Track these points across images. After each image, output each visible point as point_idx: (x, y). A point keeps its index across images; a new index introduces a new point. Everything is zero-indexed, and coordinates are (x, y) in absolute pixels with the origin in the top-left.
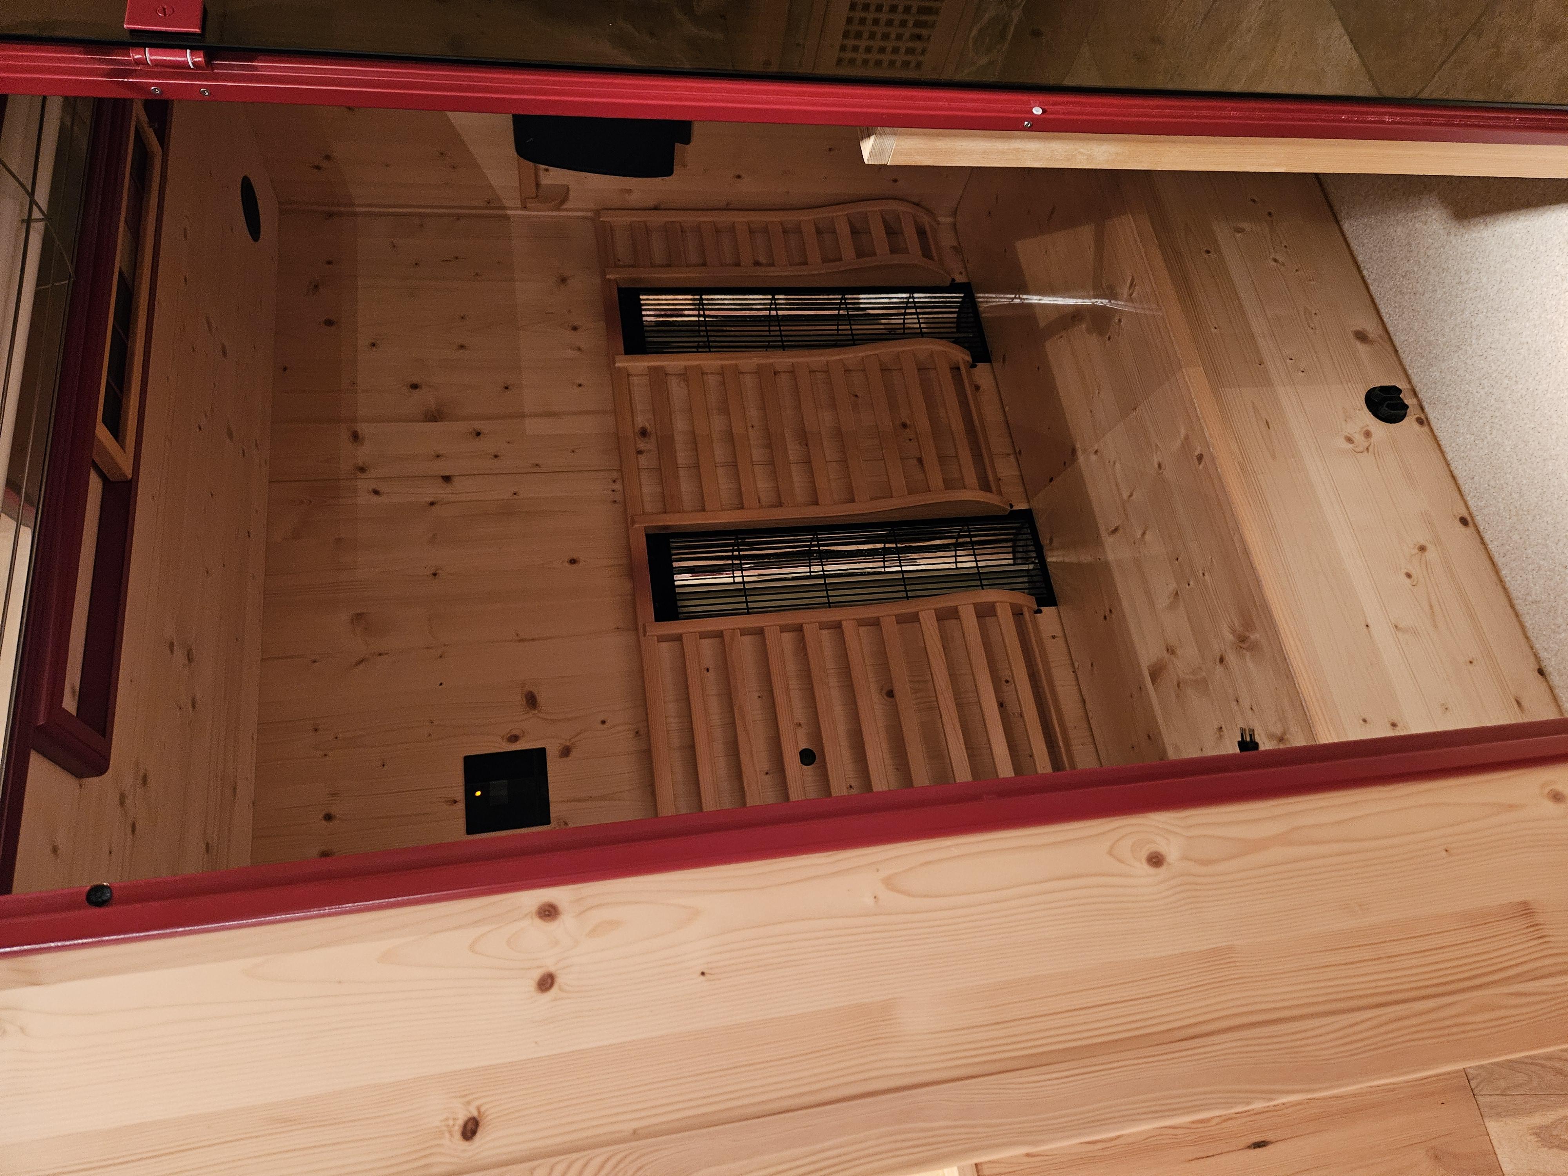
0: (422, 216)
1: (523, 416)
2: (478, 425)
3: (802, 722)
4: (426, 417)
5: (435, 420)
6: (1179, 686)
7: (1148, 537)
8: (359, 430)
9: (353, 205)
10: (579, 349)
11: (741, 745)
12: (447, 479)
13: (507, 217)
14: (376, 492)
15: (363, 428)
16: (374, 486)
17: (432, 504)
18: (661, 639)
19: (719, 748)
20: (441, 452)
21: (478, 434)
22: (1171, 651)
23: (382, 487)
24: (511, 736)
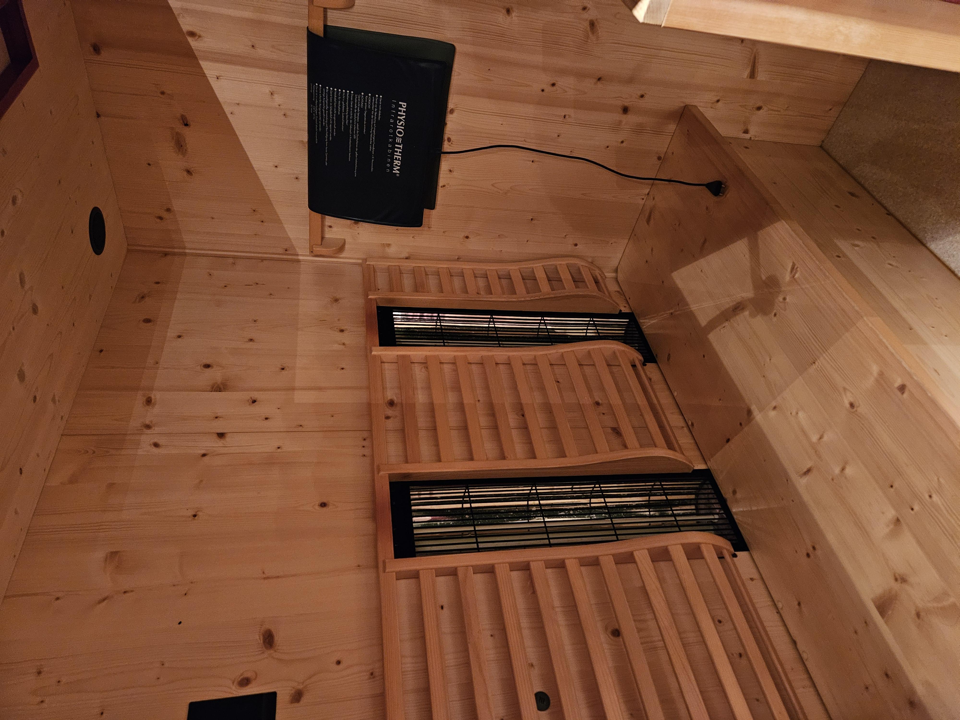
0: (234, 257)
1: (293, 389)
2: (255, 395)
3: (534, 664)
4: (212, 388)
5: (219, 390)
6: (918, 615)
7: (849, 471)
8: (153, 397)
9: (185, 248)
10: (344, 344)
11: (476, 687)
12: (221, 435)
13: (298, 261)
14: (156, 445)
15: (156, 396)
16: (156, 440)
17: (204, 455)
18: (400, 576)
19: (454, 691)
20: (219, 415)
21: (254, 401)
22: (901, 579)
23: (161, 441)
24: (243, 680)
